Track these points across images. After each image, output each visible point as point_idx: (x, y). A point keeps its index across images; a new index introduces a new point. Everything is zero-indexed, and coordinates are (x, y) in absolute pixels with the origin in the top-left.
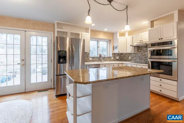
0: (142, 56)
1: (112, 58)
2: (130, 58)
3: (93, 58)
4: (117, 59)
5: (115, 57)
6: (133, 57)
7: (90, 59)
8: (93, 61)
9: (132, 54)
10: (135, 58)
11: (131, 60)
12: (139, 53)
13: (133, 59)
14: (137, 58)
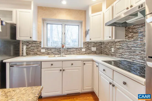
1: (84, 50)
3: (47, 49)
4: (92, 52)
5: (88, 48)
6: (119, 49)
7: (43, 51)
8: (48, 54)
10: (121, 51)
11: (115, 54)
12: (128, 40)
13: (119, 52)
14: (126, 50)
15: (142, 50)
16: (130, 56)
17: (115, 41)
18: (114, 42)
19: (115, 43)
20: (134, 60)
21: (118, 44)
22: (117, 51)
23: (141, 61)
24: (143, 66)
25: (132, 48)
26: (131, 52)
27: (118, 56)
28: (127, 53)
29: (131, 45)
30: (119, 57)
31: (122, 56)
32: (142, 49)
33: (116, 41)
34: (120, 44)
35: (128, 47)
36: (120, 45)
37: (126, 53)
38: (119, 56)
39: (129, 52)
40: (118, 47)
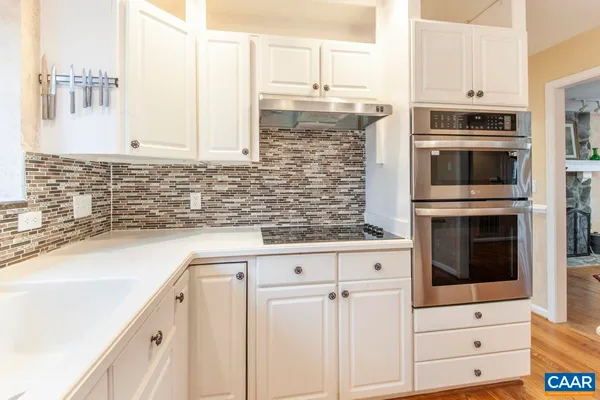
0: (287, 186)
2: (196, 201)
4: (78, 224)
5: (55, 205)
6: (226, 194)
9: (215, 171)
10: (237, 201)
11: (208, 215)
12: (265, 168)
13: (227, 205)
14: (255, 198)
15: (301, 195)
16: (271, 214)
17: (209, 167)
18: (203, 170)
19: (208, 174)
20: (283, 220)
21: (225, 178)
22: (219, 204)
23: (298, 220)
24: (303, 229)
25: (277, 191)
26: (274, 201)
27: (225, 222)
28: (260, 207)
29: (273, 182)
30: (229, 222)
31: (243, 218)
32: (302, 191)
33: (213, 167)
34: (232, 179)
35: (263, 187)
36: (234, 183)
37: (256, 207)
38: (230, 218)
39: (268, 202)
40: (225, 188)
